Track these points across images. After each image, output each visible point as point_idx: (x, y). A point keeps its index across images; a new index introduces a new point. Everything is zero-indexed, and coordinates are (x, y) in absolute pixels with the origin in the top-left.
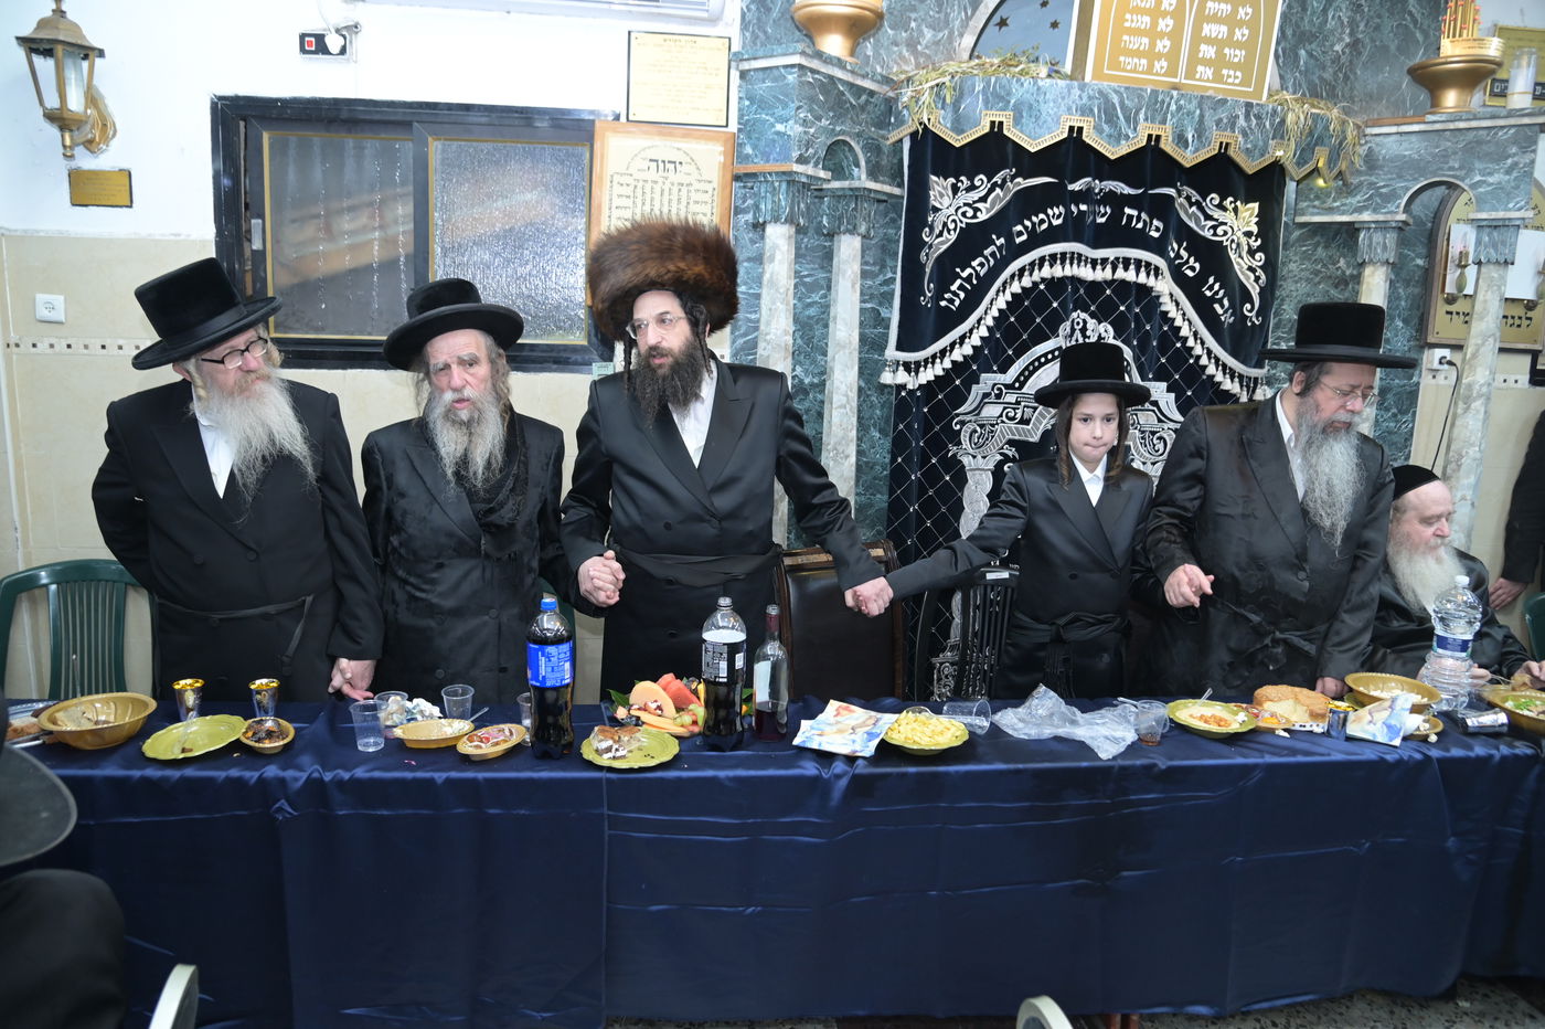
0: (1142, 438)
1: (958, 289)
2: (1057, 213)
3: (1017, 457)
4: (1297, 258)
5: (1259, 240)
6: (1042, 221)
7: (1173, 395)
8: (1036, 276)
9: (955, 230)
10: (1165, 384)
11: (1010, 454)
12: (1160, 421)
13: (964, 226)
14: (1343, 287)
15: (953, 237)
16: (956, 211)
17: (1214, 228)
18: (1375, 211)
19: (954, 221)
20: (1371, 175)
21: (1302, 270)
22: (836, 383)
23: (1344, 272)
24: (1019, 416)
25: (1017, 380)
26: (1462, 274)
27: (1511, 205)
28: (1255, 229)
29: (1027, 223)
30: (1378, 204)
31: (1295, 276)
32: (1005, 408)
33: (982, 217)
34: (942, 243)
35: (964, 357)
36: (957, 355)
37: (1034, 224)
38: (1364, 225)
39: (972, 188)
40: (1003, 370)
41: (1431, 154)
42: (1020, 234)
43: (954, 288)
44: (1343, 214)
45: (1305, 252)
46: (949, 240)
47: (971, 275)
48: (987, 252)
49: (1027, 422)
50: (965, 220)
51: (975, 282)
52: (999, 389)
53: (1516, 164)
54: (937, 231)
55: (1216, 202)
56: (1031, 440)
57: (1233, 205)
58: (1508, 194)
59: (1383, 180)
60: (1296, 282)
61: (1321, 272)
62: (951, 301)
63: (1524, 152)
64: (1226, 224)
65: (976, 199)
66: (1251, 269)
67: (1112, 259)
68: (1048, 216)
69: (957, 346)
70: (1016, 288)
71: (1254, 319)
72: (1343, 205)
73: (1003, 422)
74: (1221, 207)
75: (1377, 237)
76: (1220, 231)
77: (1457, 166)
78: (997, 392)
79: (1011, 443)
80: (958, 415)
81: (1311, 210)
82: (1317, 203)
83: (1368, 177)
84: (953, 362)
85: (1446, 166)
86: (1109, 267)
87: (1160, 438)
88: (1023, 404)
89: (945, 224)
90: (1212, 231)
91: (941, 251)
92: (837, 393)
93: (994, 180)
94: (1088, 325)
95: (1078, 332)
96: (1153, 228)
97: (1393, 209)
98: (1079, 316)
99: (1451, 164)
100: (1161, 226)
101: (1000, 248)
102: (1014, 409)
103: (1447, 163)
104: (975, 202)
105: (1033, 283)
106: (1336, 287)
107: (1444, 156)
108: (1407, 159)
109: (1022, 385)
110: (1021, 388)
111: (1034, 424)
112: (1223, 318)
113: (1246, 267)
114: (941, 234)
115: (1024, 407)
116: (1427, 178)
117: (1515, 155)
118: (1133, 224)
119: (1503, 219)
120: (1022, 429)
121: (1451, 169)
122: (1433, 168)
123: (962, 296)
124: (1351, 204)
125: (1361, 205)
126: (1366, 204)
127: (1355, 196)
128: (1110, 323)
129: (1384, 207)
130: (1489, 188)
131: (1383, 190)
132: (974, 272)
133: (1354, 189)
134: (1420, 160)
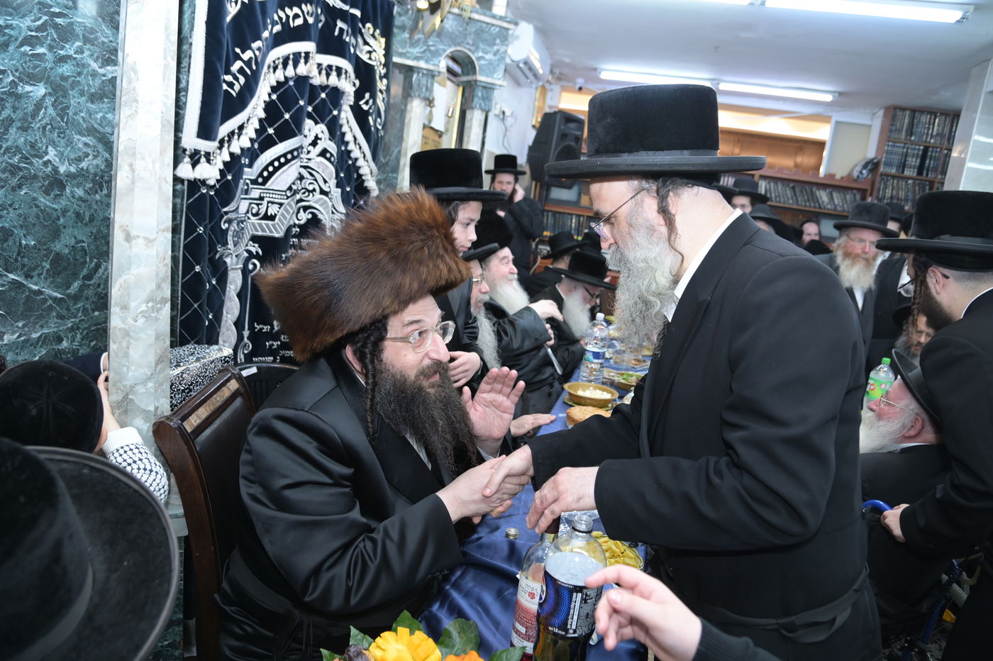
1: (239, 71)
2: (311, 12)
3: (261, 253)
5: (385, 69)
6: (296, 16)
7: (339, 190)
8: (290, 72)
9: (236, 2)
10: (336, 181)
11: (254, 250)
13: (246, 1)
15: (234, 9)
17: (370, 52)
18: (427, 61)
24: (263, 211)
25: (261, 175)
26: (431, 112)
27: (495, 76)
28: (383, 60)
29: (281, 14)
30: (428, 57)
32: (251, 204)
35: (242, 149)
36: (235, 147)
37: (288, 17)
38: (419, 69)
40: (250, 166)
41: (458, 31)
43: (234, 69)
44: (408, 58)
47: (251, 58)
49: (272, 218)
51: (254, 67)
53: (498, 51)
55: (371, 31)
56: (277, 235)
57: (377, 36)
58: (494, 68)
64: (374, 51)
66: (381, 91)
67: (325, 65)
68: (302, 11)
69: (236, 137)
70: (272, 79)
71: (381, 132)
73: (249, 218)
74: (373, 35)
75: (423, 81)
76: (373, 55)
77: (471, 42)
78: (246, 187)
79: (254, 239)
80: (226, 213)
84: (231, 155)
85: (466, 42)
86: (324, 72)
88: (266, 200)
90: (368, 55)
94: (305, 125)
96: (351, 43)
97: (435, 62)
99: (468, 40)
100: (355, 43)
102: (258, 205)
105: (285, 77)
107: (464, 34)
108: (446, 30)
109: (266, 180)
110: (264, 183)
111: (280, 220)
112: (372, 129)
113: (379, 89)
115: (268, 202)
116: (455, 46)
117: (498, 45)
118: (344, 36)
119: (492, 84)
120: (267, 225)
121: (468, 44)
122: (459, 40)
123: (242, 80)
124: (412, 53)
125: (419, 55)
126: (421, 55)
127: (415, 48)
128: (325, 125)
129: (432, 60)
130: (486, 62)
131: (432, 48)
132: (253, 56)
133: (414, 44)
134: (453, 33)
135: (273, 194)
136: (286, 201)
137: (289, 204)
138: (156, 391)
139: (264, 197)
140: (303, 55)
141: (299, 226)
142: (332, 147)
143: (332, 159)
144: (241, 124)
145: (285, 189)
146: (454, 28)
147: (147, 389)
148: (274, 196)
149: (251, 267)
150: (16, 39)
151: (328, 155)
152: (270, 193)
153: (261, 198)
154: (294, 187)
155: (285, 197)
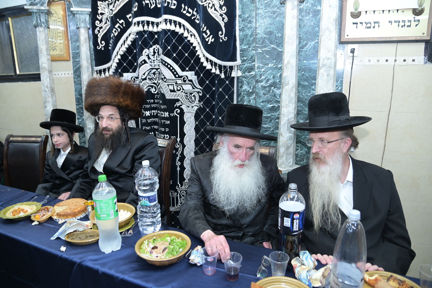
0: (186, 96)
4: (263, 7)
7: (196, 77)
10: (194, 72)
12: (193, 88)
19: (109, 17)
21: (266, 12)
31: (263, 16)
33: (113, 13)
34: (107, 26)
45: (266, 3)
48: (116, 26)
51: (114, 38)
52: (134, 79)
60: (263, 19)
61: (276, 12)
66: (221, 15)
71: (223, 38)
87: (194, 96)
95: (157, 54)
96: (173, 4)
98: (157, 47)
100: (175, 2)
101: (122, 24)
112: (207, 40)
113: (219, 14)
114: (106, 23)
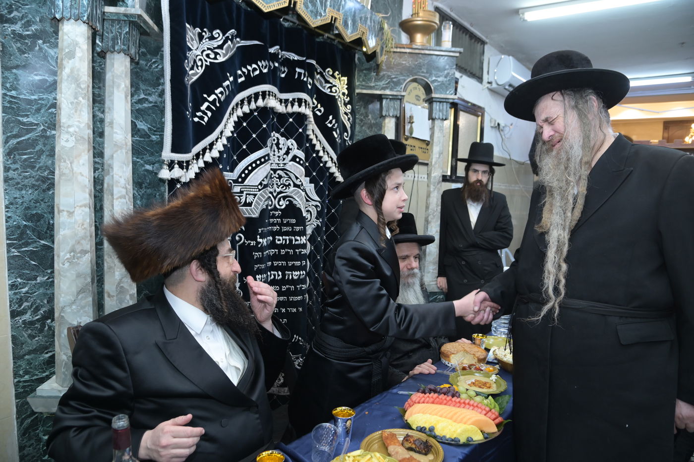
1: (206, 109)
2: (264, 65)
5: (348, 98)
6: (255, 70)
8: (253, 106)
9: (202, 66)
10: (310, 178)
12: (308, 201)
13: (208, 64)
14: (370, 129)
15: (200, 71)
16: (202, 53)
17: (331, 88)
18: (391, 90)
19: (200, 60)
20: (388, 72)
22: (116, 177)
23: (371, 121)
24: (243, 201)
25: (240, 176)
26: (411, 127)
27: (448, 92)
28: (346, 92)
29: (244, 70)
30: (392, 86)
33: (221, 59)
34: (194, 75)
35: (213, 158)
36: (208, 157)
37: (249, 71)
38: (386, 97)
39: (212, 38)
40: (232, 170)
41: (414, 64)
42: (241, 76)
43: (203, 108)
44: (376, 90)
46: (197, 73)
47: (215, 99)
48: (224, 85)
49: (250, 204)
50: (209, 60)
51: (218, 105)
53: (448, 74)
54: (190, 65)
55: (331, 73)
56: (254, 216)
57: (338, 76)
58: (447, 87)
59: (394, 75)
62: (202, 118)
63: (451, 69)
64: (336, 86)
65: (215, 46)
66: (346, 113)
67: (291, 99)
68: (259, 66)
69: (208, 151)
70: (239, 112)
71: (349, 142)
72: (376, 85)
74: (333, 76)
75: (392, 103)
76: (334, 89)
77: (425, 71)
81: (360, 86)
82: (363, 83)
83: (387, 73)
84: (205, 163)
85: (421, 71)
86: (289, 104)
87: (308, 211)
88: (245, 192)
89: (195, 61)
90: (329, 90)
91: (193, 80)
92: (117, 186)
93: (227, 35)
94: (280, 141)
95: (274, 145)
97: (399, 89)
98: (275, 135)
99: (423, 70)
100: (311, 82)
101: (231, 84)
103: (421, 69)
104: (215, 48)
105: (250, 110)
106: (369, 129)
107: (419, 66)
108: (404, 65)
109: (244, 180)
110: (243, 182)
111: (255, 205)
112: (337, 140)
113: (343, 112)
114: (193, 68)
115: (247, 194)
116: (413, 76)
117: (448, 69)
118: (302, 78)
119: (446, 99)
120: (246, 209)
121: (423, 72)
122: (415, 71)
123: (209, 114)
124: (380, 85)
125: (385, 86)
126: (387, 86)
127: (382, 81)
128: (294, 139)
129: (395, 88)
130: (439, 84)
131: (395, 80)
132: (217, 98)
133: (381, 78)
134: (410, 67)
135: (249, 188)
136: (259, 193)
137: (261, 195)
138: (78, 311)
139: (243, 191)
140: (261, 93)
141: (281, 210)
142: (301, 154)
143: (302, 162)
144: (211, 142)
145: (257, 184)
146: (410, 63)
147: (72, 310)
148: (250, 190)
149: (237, 238)
150: (46, 105)
151: (298, 160)
152: (247, 188)
153: (242, 192)
154: (264, 183)
155: (258, 190)
